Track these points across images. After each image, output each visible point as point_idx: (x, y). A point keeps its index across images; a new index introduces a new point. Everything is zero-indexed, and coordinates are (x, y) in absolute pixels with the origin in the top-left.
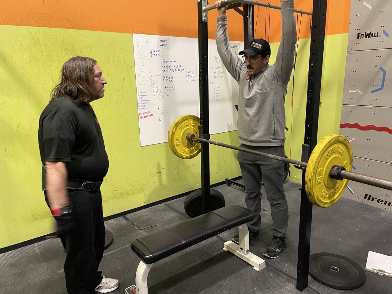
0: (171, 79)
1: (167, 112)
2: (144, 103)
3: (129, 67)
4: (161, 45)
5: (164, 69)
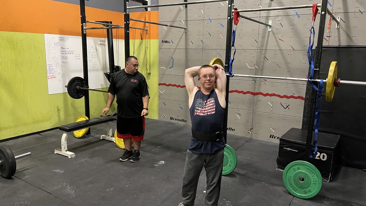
0: (66, 58)
1: (64, 76)
3: (42, 51)
4: (60, 40)
5: (62, 53)
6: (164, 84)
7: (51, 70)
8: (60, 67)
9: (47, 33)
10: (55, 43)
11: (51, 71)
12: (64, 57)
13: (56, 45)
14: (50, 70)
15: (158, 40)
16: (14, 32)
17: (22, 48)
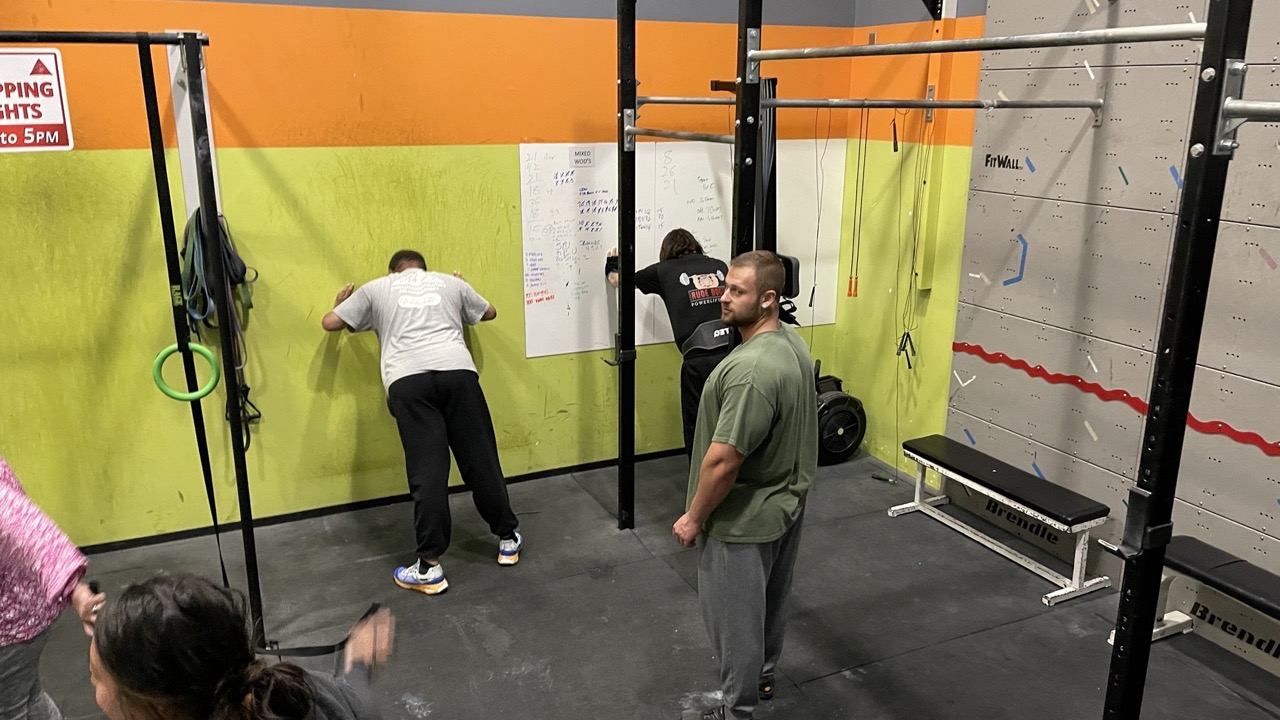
0: (595, 227)
1: (584, 292)
2: (535, 275)
3: (510, 207)
4: (577, 162)
5: (581, 208)
6: (977, 350)
7: (539, 271)
8: (572, 262)
9: (528, 142)
10: (559, 176)
11: (538, 277)
12: (590, 224)
13: (560, 183)
14: (535, 272)
15: (971, 148)
16: (413, 144)
17: (440, 200)
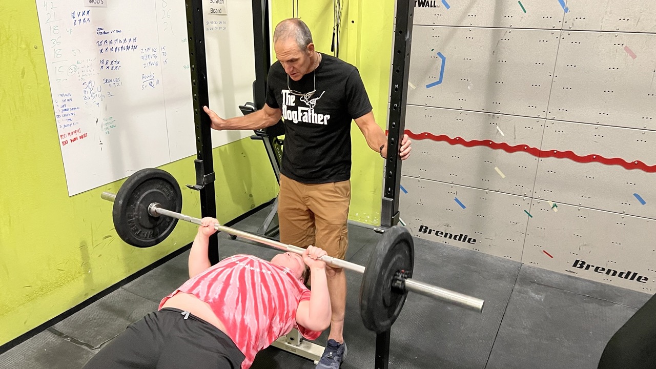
0: (115, 65)
1: (114, 125)
2: (67, 115)
3: (32, 46)
4: (91, 2)
5: (101, 48)
7: (69, 112)
8: (98, 100)
10: (76, 15)
11: (69, 117)
12: (109, 63)
13: (78, 22)
14: (66, 113)
